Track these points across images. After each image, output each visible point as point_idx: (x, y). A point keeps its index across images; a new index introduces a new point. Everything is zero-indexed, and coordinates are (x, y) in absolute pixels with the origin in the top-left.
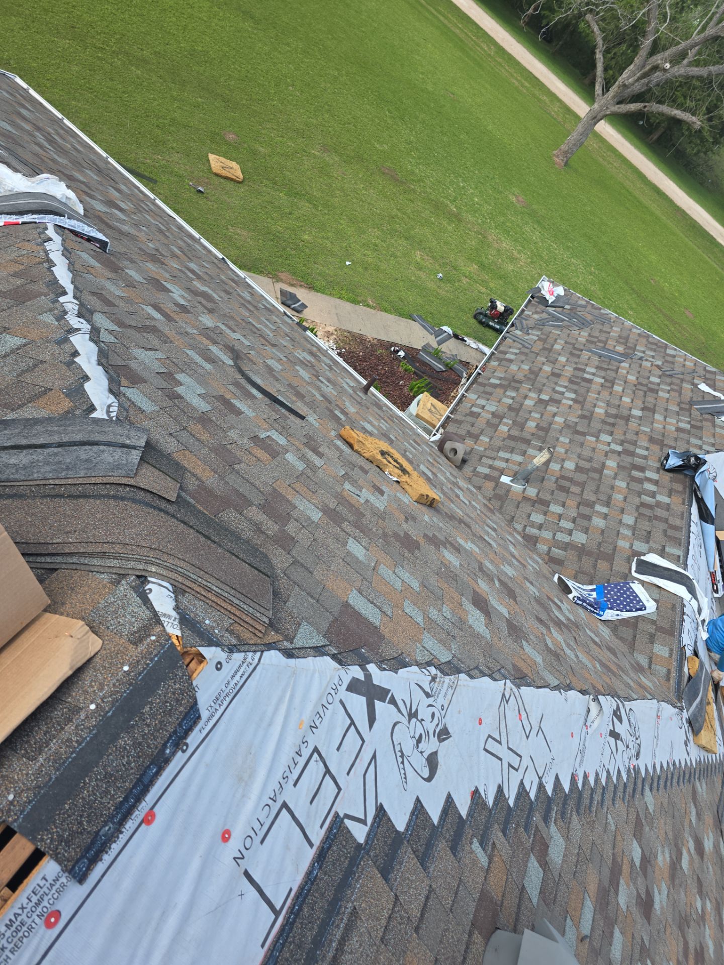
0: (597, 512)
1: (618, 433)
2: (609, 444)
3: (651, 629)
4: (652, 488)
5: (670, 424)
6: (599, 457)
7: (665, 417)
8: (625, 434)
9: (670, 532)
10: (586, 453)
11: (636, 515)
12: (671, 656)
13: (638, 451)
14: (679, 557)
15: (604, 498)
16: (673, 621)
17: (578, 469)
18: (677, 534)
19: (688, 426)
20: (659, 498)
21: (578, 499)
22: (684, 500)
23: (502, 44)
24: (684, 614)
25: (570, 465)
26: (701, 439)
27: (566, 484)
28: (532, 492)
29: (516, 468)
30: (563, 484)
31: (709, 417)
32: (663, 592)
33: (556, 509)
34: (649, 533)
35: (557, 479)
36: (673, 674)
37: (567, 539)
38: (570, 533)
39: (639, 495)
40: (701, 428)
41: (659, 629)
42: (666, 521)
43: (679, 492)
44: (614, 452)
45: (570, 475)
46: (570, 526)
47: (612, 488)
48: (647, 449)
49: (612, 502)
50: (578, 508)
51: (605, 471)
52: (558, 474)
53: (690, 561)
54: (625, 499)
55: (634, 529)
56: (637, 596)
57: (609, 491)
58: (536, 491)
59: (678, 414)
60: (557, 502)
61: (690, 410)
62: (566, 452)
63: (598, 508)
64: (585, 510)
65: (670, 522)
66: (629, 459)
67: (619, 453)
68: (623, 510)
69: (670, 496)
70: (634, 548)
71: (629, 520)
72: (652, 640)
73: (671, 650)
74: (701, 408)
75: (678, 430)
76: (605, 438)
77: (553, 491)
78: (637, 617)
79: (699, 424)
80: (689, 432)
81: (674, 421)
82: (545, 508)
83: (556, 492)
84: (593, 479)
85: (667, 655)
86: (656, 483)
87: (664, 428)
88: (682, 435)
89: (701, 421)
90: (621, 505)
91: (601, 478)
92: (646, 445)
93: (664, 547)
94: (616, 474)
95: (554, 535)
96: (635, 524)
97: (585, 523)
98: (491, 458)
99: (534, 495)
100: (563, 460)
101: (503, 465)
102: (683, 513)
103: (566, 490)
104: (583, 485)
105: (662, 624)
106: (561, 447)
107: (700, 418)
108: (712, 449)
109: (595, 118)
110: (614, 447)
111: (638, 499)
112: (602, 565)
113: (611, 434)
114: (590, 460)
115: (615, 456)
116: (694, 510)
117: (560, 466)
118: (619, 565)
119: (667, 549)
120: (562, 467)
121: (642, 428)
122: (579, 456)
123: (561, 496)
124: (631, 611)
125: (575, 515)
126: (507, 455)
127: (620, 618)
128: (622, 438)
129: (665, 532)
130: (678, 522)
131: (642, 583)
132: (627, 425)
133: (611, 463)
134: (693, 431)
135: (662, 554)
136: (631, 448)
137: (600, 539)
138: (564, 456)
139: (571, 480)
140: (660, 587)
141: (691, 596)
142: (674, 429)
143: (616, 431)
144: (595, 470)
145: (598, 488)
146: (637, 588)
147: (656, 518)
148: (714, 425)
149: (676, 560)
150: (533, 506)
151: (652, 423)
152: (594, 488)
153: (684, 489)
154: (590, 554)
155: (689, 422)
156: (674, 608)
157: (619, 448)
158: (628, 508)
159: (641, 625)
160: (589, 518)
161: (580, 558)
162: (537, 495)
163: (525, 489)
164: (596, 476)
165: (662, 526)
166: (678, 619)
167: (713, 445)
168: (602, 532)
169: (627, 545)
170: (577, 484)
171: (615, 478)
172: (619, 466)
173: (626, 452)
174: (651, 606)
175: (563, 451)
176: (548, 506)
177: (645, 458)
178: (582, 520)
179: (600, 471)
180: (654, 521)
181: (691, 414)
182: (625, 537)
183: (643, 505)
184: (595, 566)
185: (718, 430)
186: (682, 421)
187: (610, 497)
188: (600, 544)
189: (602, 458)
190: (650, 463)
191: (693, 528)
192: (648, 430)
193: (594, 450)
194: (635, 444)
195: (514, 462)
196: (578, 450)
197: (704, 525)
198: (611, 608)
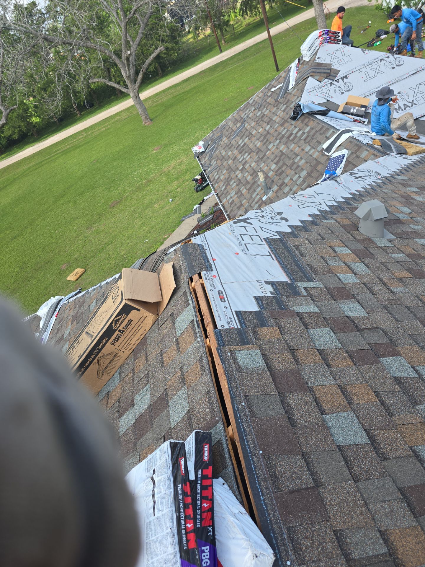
0: (298, 162)
1: (272, 139)
2: (274, 145)
3: (354, 155)
4: (301, 132)
5: (280, 114)
6: (277, 152)
7: (276, 115)
8: (273, 136)
9: (322, 132)
10: (272, 157)
11: (308, 144)
12: (368, 151)
13: (283, 133)
14: (333, 132)
15: (294, 156)
16: (356, 145)
17: (276, 163)
18: (324, 129)
19: (285, 106)
20: (306, 131)
21: (288, 168)
22: (313, 120)
23: (83, 128)
24: (355, 138)
25: (273, 167)
26: (293, 102)
27: (280, 171)
28: (275, 188)
29: (262, 191)
30: (279, 173)
31: (286, 94)
32: (343, 145)
33: (287, 180)
34: (317, 141)
35: (276, 174)
36: (376, 153)
37: (301, 179)
38: (300, 177)
39: (300, 139)
40: (289, 100)
41: (356, 152)
42: (317, 131)
43: (308, 121)
44: (278, 145)
45: (277, 168)
46: (297, 176)
47: (292, 151)
48: (284, 129)
49: (297, 153)
50: (292, 170)
51: (284, 152)
52: (274, 173)
53: (337, 128)
54: (299, 147)
55: (313, 148)
56: (338, 156)
57: (293, 152)
58: (276, 186)
59: (278, 109)
60: (285, 178)
61: (279, 102)
62: (267, 166)
63: (296, 161)
64: (295, 166)
65: (318, 130)
66: (285, 138)
67: (280, 142)
68: (303, 150)
69: (308, 126)
70: (319, 150)
71: (308, 148)
72: (358, 157)
73: (366, 150)
74: (281, 97)
75: (284, 111)
76: (270, 147)
77: (280, 178)
78: (347, 160)
79: (287, 100)
80: (287, 107)
81: (280, 111)
82: (285, 185)
83: (281, 177)
84: (284, 158)
85: (367, 152)
86: (300, 130)
87: (280, 117)
88: (287, 110)
89: (286, 99)
90: (300, 149)
91: (285, 155)
92: (282, 128)
93: (326, 137)
94: (287, 147)
95: (297, 185)
96: (311, 146)
97: (299, 169)
98: (253, 201)
99: (277, 187)
100: (270, 169)
101: (258, 197)
102: (317, 123)
103: (283, 172)
104: (284, 164)
105: (355, 150)
106: (264, 168)
107: (284, 99)
108: (299, 98)
109: (136, 97)
110: (276, 144)
111: (302, 141)
112: (319, 168)
113: (270, 143)
114: (276, 156)
115: (280, 144)
116: (319, 117)
117: (271, 171)
118: (323, 160)
119: (328, 136)
120: (272, 170)
121: (275, 128)
122: (272, 161)
123: (284, 175)
124: (342, 162)
125: (294, 172)
126: (256, 193)
127: (342, 168)
128: (275, 138)
129: (321, 134)
130: (320, 126)
131: (335, 152)
132: (270, 134)
133: (282, 147)
134: (288, 104)
135: (328, 138)
136: (281, 136)
137: (309, 164)
138: (269, 168)
139: (279, 168)
140: (340, 145)
141: (350, 133)
142: (283, 113)
143: (270, 140)
144: (281, 156)
145: (288, 157)
146: (335, 155)
147: (313, 136)
148: (290, 94)
149: (334, 133)
150: (281, 190)
151: (275, 122)
152: (288, 159)
153: (308, 118)
154: (312, 172)
155: (284, 105)
156: (351, 142)
157: (278, 141)
158: (303, 147)
159: (350, 160)
160: (298, 166)
161: (312, 177)
162: (278, 186)
163: (273, 191)
164: (284, 156)
165: (318, 134)
166: (356, 142)
167: (298, 97)
168: (307, 162)
169: (317, 153)
170: (282, 166)
171: (289, 148)
172: (285, 144)
173: (281, 139)
174: (345, 152)
175: (266, 167)
176: (285, 183)
177: (287, 131)
178: (298, 169)
179: (283, 153)
180: (314, 137)
181: (281, 103)
182: (314, 153)
183: (305, 139)
184: (318, 171)
185: (293, 93)
186: (281, 108)
187: (295, 153)
188: (311, 165)
189: (278, 151)
190: (290, 130)
191: (325, 121)
192: (277, 125)
193: (273, 153)
194: (280, 133)
195: (260, 191)
196: (269, 160)
197: (328, 115)
198: (336, 169)
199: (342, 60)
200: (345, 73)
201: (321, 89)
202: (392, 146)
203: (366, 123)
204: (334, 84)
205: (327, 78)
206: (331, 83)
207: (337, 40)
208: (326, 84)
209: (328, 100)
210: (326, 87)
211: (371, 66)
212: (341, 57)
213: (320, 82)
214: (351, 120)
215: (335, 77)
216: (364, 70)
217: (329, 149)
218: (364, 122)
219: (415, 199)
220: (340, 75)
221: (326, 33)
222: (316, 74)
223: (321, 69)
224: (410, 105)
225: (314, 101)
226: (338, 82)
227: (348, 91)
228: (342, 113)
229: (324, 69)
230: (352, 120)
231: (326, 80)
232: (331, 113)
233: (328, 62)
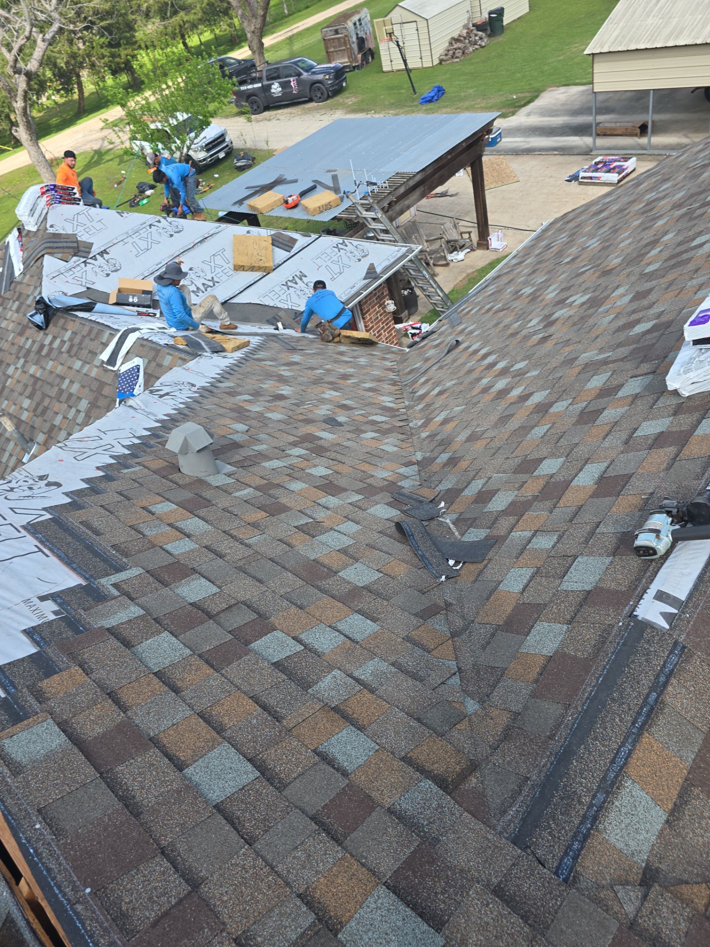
0: (67, 387)
1: (9, 359)
2: (17, 368)
3: (153, 364)
4: (58, 342)
5: (11, 317)
6: (25, 379)
7: (5, 319)
8: (11, 354)
9: (92, 336)
10: (19, 388)
11: (75, 358)
12: (171, 355)
13: (27, 347)
14: (110, 334)
15: (58, 380)
16: (151, 348)
17: (31, 397)
18: (95, 332)
19: (17, 303)
20: (66, 338)
21: (54, 401)
22: (72, 320)
24: (147, 339)
25: (26, 403)
26: (28, 296)
27: (41, 408)
28: (41, 438)
29: (18, 448)
30: (40, 411)
31: (13, 285)
32: (131, 351)
33: (58, 420)
34: (90, 352)
35: (35, 415)
36: (183, 356)
37: (82, 415)
38: (78, 411)
39: (61, 353)
40: (20, 294)
41: (154, 359)
42: (84, 337)
43: (65, 323)
44: (23, 366)
45: (34, 404)
46: (73, 411)
47: (51, 372)
48: (27, 339)
49: (63, 375)
50: (61, 402)
51: (38, 375)
52: (32, 414)
53: (115, 327)
54: (62, 364)
55: (85, 362)
56: (129, 370)
57: (54, 375)
58: (41, 434)
59: (5, 308)
60: (53, 418)
61: (4, 299)
62: (15, 404)
63: (64, 386)
64: (64, 397)
65: (85, 334)
66: (32, 355)
67: (26, 362)
68: (70, 368)
69: (67, 330)
70: (98, 365)
71: (78, 364)
72: (160, 365)
73: (168, 354)
74: (5, 289)
75: (18, 311)
76: (11, 371)
77: (44, 420)
78: (145, 373)
79: (17, 294)
80: (21, 304)
81: (10, 313)
82: (56, 429)
83: (45, 418)
84: (41, 387)
85: (171, 357)
86: (55, 338)
87: (13, 322)
88: (23, 309)
89: (15, 292)
90: (66, 368)
91: (42, 380)
92: (23, 339)
93: (102, 343)
94: (41, 367)
95: (78, 424)
96: (82, 360)
97: (73, 399)
98: (6, 469)
99: (44, 436)
100: (21, 408)
101: (14, 459)
102: (81, 323)
103: (46, 409)
104: (44, 396)
105: (152, 356)
106: (10, 407)
107: (12, 293)
108: (39, 289)
110: (19, 365)
111: (64, 354)
112: (106, 391)
113: (9, 365)
114: (26, 386)
115: (27, 365)
116: (80, 314)
117: (25, 412)
118: (108, 378)
119: (104, 341)
120: (26, 410)
121: (10, 339)
122: (21, 394)
123: (49, 413)
124: (138, 376)
125: (66, 405)
126: (7, 455)
127: (142, 385)
128: (14, 356)
129: (92, 340)
130: (87, 329)
131: (122, 363)
132: (4, 351)
133: (32, 369)
134: (21, 300)
135: (105, 345)
136: (23, 352)
137: (87, 389)
138: (18, 406)
139: (38, 404)
140: (128, 353)
141: (137, 332)
142: (16, 314)
143: (8, 361)
144: (35, 384)
145: (48, 383)
146: (124, 368)
147: (80, 343)
148: (21, 283)
149: (112, 336)
150: (52, 438)
151: (7, 330)
152: (49, 387)
153: (64, 318)
154: (96, 399)
155: (14, 301)
156: (143, 346)
157: (22, 361)
158: (69, 363)
159: (150, 372)
160: (71, 395)
161: (99, 407)
162: (44, 433)
163: (38, 443)
164: (39, 383)
165: (87, 341)
166: (150, 344)
167: (36, 288)
168: (83, 387)
169: (95, 370)
170: (42, 400)
171: (45, 369)
172: (36, 364)
173: (26, 356)
174: (137, 361)
175: (13, 407)
176: (55, 426)
177: (34, 342)
178: (71, 400)
179: (37, 379)
180: (83, 346)
181: (8, 299)
182: (90, 370)
183: (69, 352)
184: (106, 397)
185: (25, 281)
186: (11, 307)
187: (58, 376)
188: (91, 390)
189: (27, 376)
190: (38, 339)
191: (93, 318)
192: (12, 334)
193: (18, 381)
194: (21, 348)
195: (13, 450)
196: (16, 394)
197: (95, 310)
198: (133, 389)
199: (92, 228)
200: (102, 246)
201: (71, 273)
202: (203, 344)
203: (158, 315)
204: (90, 263)
205: (75, 255)
206: (85, 262)
207: (74, 199)
208: (77, 263)
209: (88, 288)
210: (79, 268)
211: (137, 234)
212: (89, 224)
213: (67, 262)
214: (133, 313)
215: (89, 253)
216: (130, 240)
217: (112, 360)
218: (155, 315)
219: (250, 411)
220: (95, 250)
221: (52, 189)
222: (55, 251)
223: (60, 242)
224: (211, 284)
225: (65, 291)
226: (96, 260)
227: (116, 271)
228: (117, 304)
229: (66, 242)
230: (136, 314)
231: (75, 258)
232: (99, 307)
233: (70, 232)
